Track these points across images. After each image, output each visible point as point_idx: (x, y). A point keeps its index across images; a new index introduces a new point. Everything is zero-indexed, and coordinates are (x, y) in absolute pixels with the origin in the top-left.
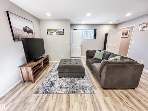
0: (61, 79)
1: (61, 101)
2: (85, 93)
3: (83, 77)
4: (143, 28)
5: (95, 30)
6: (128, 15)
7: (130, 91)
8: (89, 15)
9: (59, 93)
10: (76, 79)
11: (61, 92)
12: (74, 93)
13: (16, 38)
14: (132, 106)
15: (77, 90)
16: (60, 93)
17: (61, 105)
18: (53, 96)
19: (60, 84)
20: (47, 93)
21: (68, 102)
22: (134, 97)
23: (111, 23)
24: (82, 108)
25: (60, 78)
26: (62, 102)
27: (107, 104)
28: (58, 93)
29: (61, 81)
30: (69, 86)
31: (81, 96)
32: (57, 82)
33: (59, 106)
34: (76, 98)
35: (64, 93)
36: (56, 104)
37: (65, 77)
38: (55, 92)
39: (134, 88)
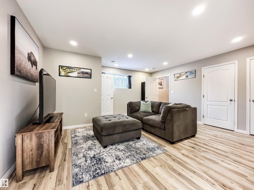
0: (108, 149)
1: (136, 175)
2: (157, 155)
3: (139, 138)
4: (178, 77)
5: (130, 77)
6: (165, 64)
7: (193, 139)
8: (130, 56)
9: (124, 166)
10: (131, 143)
11: (126, 164)
12: (145, 158)
13: (17, 69)
14: (205, 150)
15: (144, 154)
16: (126, 166)
17: (141, 179)
18: (117, 174)
19: (113, 155)
20: (102, 174)
21: (146, 172)
22: (200, 143)
23: (147, 70)
24: (169, 170)
25: (105, 147)
26: (138, 175)
27: (187, 156)
28: (122, 167)
29: (111, 151)
30: (129, 153)
31: (156, 159)
32: (106, 155)
33: (139, 181)
34: (152, 163)
35: (130, 164)
36: (132, 182)
37: (112, 145)
38: (116, 168)
39: (194, 136)
